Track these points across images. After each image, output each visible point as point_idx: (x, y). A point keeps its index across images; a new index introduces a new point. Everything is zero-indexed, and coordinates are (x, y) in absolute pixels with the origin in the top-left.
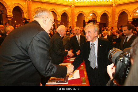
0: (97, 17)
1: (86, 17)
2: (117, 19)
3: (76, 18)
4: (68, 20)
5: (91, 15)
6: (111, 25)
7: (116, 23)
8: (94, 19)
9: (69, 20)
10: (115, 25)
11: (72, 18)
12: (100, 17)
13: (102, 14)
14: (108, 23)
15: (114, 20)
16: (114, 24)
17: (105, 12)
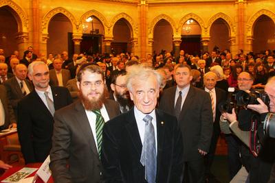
0: (106, 29)
1: (74, 27)
2: (151, 36)
3: (47, 26)
4: (21, 29)
5: (90, 20)
6: (139, 47)
7: (151, 44)
8: (97, 31)
9: (25, 30)
10: (147, 48)
11: (33, 26)
12: (112, 28)
13: (117, 20)
14: (132, 44)
15: (146, 36)
16: (146, 46)
17: (125, 17)
